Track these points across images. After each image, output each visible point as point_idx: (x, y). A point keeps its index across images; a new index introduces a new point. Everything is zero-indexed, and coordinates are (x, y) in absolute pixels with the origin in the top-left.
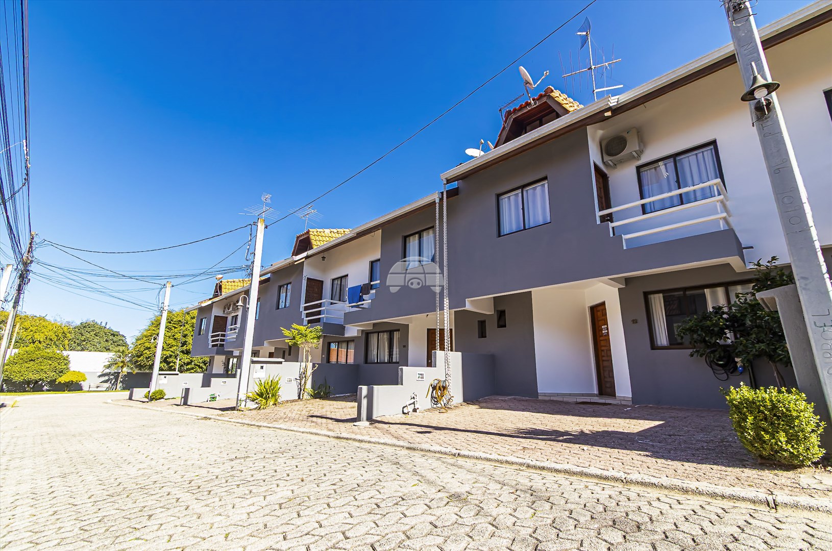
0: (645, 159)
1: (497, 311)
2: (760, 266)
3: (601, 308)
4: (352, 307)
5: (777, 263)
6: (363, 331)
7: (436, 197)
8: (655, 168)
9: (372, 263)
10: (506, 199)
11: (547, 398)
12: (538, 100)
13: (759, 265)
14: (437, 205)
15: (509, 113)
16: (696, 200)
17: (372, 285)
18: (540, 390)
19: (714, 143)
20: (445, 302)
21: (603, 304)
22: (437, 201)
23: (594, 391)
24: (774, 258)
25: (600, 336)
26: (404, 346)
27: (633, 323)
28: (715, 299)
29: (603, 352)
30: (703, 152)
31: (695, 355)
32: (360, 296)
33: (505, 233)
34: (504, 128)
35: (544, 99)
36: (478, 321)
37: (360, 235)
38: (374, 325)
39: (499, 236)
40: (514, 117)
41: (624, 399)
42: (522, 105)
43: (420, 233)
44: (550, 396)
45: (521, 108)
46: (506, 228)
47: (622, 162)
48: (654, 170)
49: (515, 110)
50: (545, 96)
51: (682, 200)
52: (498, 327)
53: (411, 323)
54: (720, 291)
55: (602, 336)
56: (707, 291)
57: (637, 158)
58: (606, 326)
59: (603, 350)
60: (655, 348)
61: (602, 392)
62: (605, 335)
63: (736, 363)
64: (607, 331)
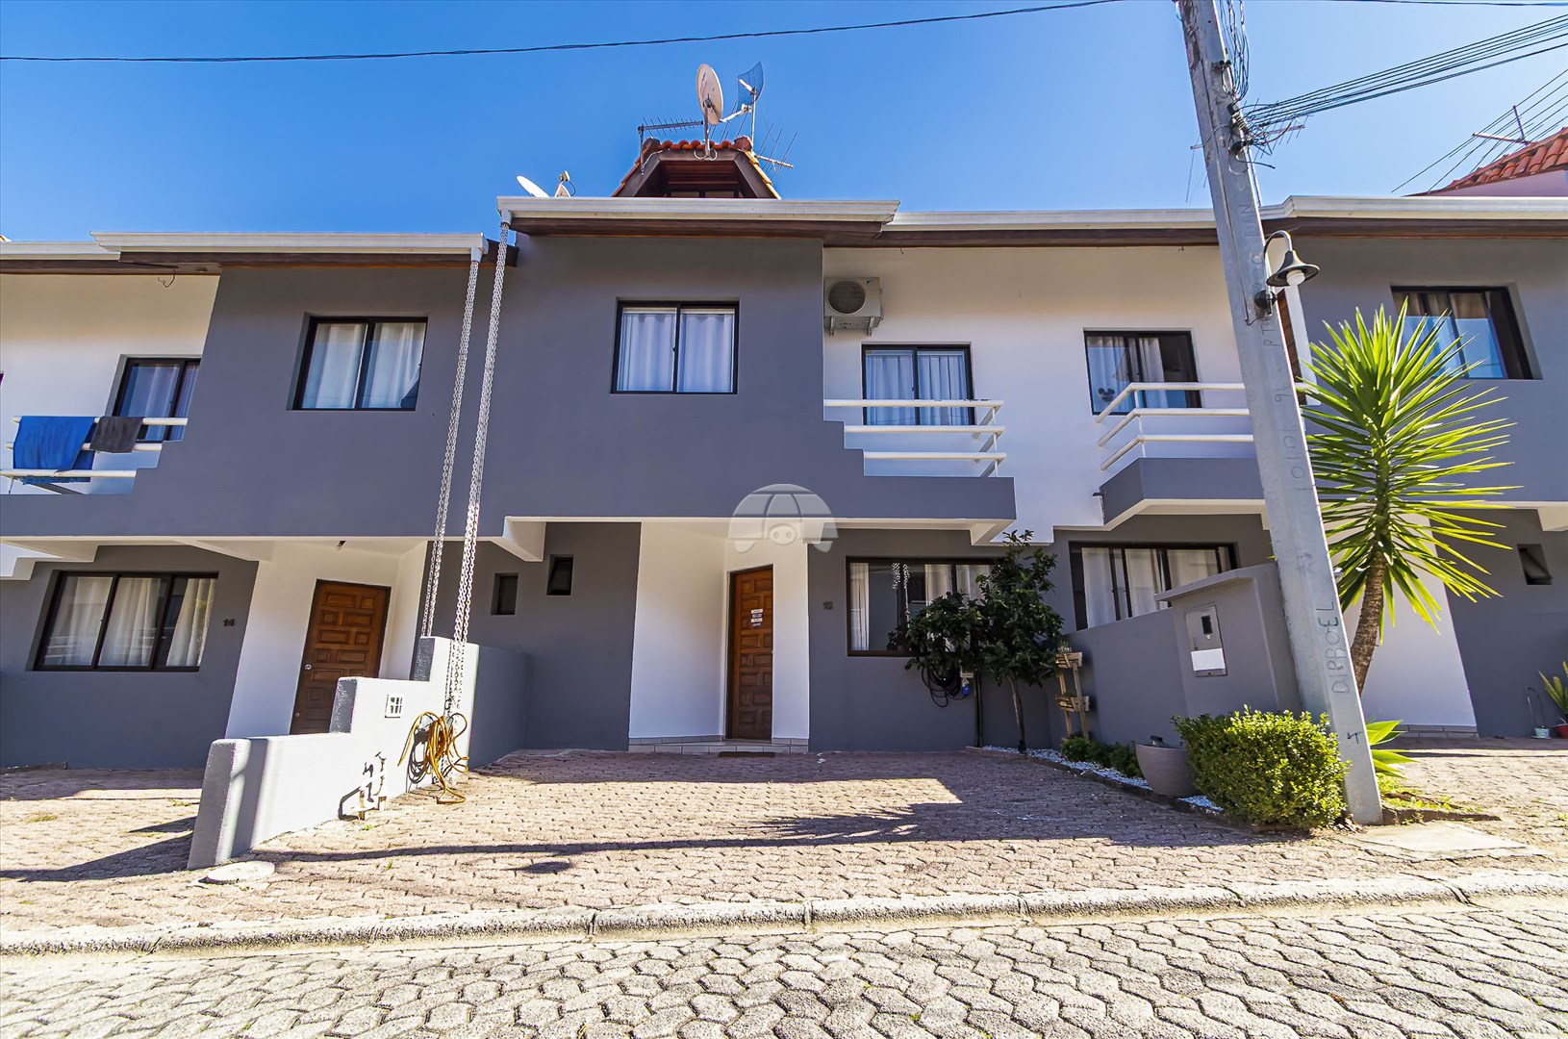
0: (877, 337)
1: (552, 556)
2: (1014, 541)
3: (765, 575)
4: (28, 480)
5: (1031, 540)
6: (39, 566)
7: (475, 246)
8: (884, 357)
9: (131, 366)
10: (636, 319)
11: (648, 750)
12: (718, 150)
13: (1014, 538)
14: (474, 268)
15: (653, 146)
16: (933, 424)
17: (145, 427)
18: (633, 733)
19: (966, 348)
20: (470, 514)
21: (770, 568)
22: (476, 256)
23: (717, 731)
24: (1028, 533)
25: (743, 629)
26: (230, 623)
27: (826, 608)
28: (938, 583)
29: (744, 658)
30: (948, 357)
31: (914, 667)
32: (83, 453)
33: (625, 389)
34: (637, 171)
35: (731, 157)
36: (496, 574)
37: (136, 262)
38: (103, 551)
39: (613, 390)
40: (662, 158)
41: (791, 742)
42: (686, 143)
43: (371, 325)
44: (655, 745)
45: (681, 149)
46: (629, 379)
47: (845, 328)
48: (881, 360)
49: (668, 145)
50: (733, 150)
51: (918, 416)
52: (549, 594)
53: (268, 558)
54: (944, 570)
55: (747, 628)
56: (928, 569)
57: (867, 331)
58: (761, 611)
59: (746, 655)
60: (852, 653)
61: (731, 734)
62: (755, 628)
63: (960, 680)
64: (761, 620)
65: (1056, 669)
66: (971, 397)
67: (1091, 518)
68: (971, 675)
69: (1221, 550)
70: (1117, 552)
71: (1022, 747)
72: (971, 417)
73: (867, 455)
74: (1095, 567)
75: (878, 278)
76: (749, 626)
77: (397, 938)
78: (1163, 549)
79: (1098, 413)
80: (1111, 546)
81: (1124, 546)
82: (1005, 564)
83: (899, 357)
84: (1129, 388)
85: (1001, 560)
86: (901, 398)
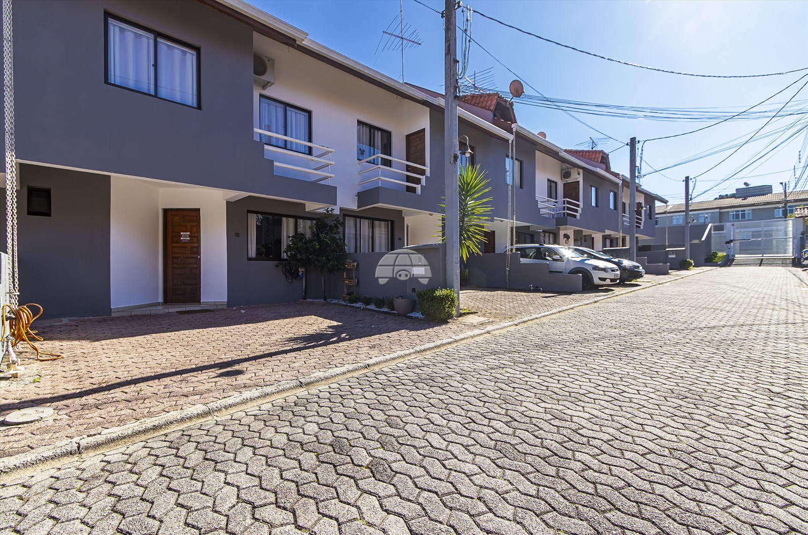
0: (269, 93)
1: (29, 187)
2: (327, 212)
3: (193, 213)
18: (113, 306)
19: (309, 112)
21: (197, 210)
23: (158, 300)
25: (175, 243)
27: (236, 236)
28: (288, 227)
30: (300, 115)
33: (114, 83)
39: (106, 82)
41: (215, 304)
51: (286, 145)
52: (29, 214)
54: (292, 221)
56: (284, 219)
57: (264, 87)
58: (189, 233)
59: (177, 258)
60: (249, 259)
61: (167, 300)
62: (184, 242)
63: (299, 271)
64: (189, 238)
65: (345, 269)
66: (310, 140)
67: (353, 206)
68: (303, 270)
69: (389, 222)
70: (358, 220)
71: (325, 299)
72: (310, 151)
73: (276, 164)
74: (350, 223)
75: (274, 60)
76: (179, 241)
77: (223, 409)
78: (372, 220)
79: (360, 160)
80: (356, 217)
81: (361, 218)
82: (322, 223)
83: (276, 106)
84: (378, 155)
85: (318, 220)
86: (277, 133)
